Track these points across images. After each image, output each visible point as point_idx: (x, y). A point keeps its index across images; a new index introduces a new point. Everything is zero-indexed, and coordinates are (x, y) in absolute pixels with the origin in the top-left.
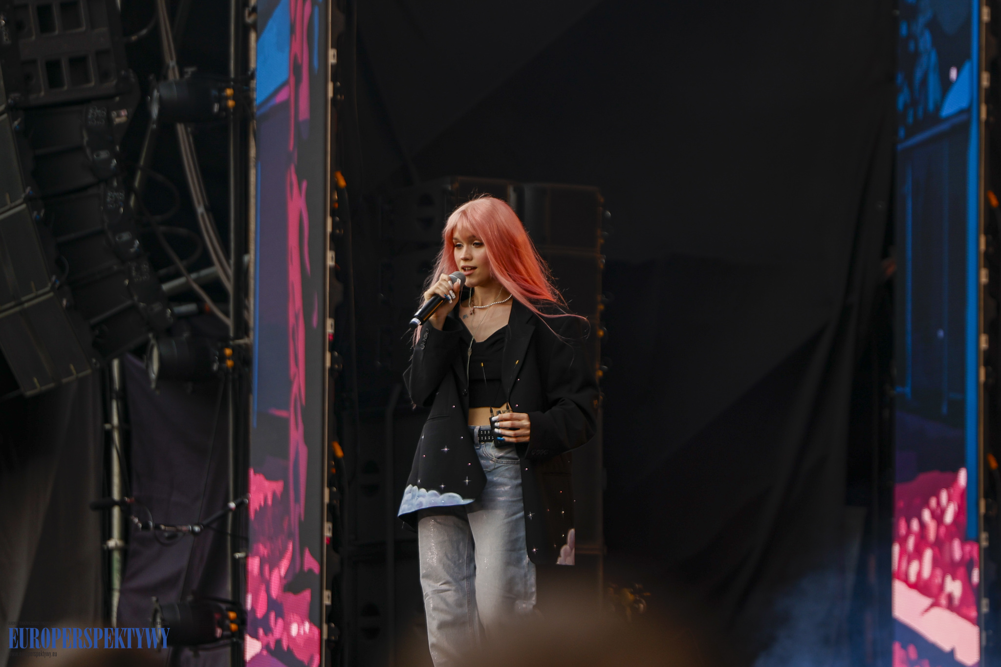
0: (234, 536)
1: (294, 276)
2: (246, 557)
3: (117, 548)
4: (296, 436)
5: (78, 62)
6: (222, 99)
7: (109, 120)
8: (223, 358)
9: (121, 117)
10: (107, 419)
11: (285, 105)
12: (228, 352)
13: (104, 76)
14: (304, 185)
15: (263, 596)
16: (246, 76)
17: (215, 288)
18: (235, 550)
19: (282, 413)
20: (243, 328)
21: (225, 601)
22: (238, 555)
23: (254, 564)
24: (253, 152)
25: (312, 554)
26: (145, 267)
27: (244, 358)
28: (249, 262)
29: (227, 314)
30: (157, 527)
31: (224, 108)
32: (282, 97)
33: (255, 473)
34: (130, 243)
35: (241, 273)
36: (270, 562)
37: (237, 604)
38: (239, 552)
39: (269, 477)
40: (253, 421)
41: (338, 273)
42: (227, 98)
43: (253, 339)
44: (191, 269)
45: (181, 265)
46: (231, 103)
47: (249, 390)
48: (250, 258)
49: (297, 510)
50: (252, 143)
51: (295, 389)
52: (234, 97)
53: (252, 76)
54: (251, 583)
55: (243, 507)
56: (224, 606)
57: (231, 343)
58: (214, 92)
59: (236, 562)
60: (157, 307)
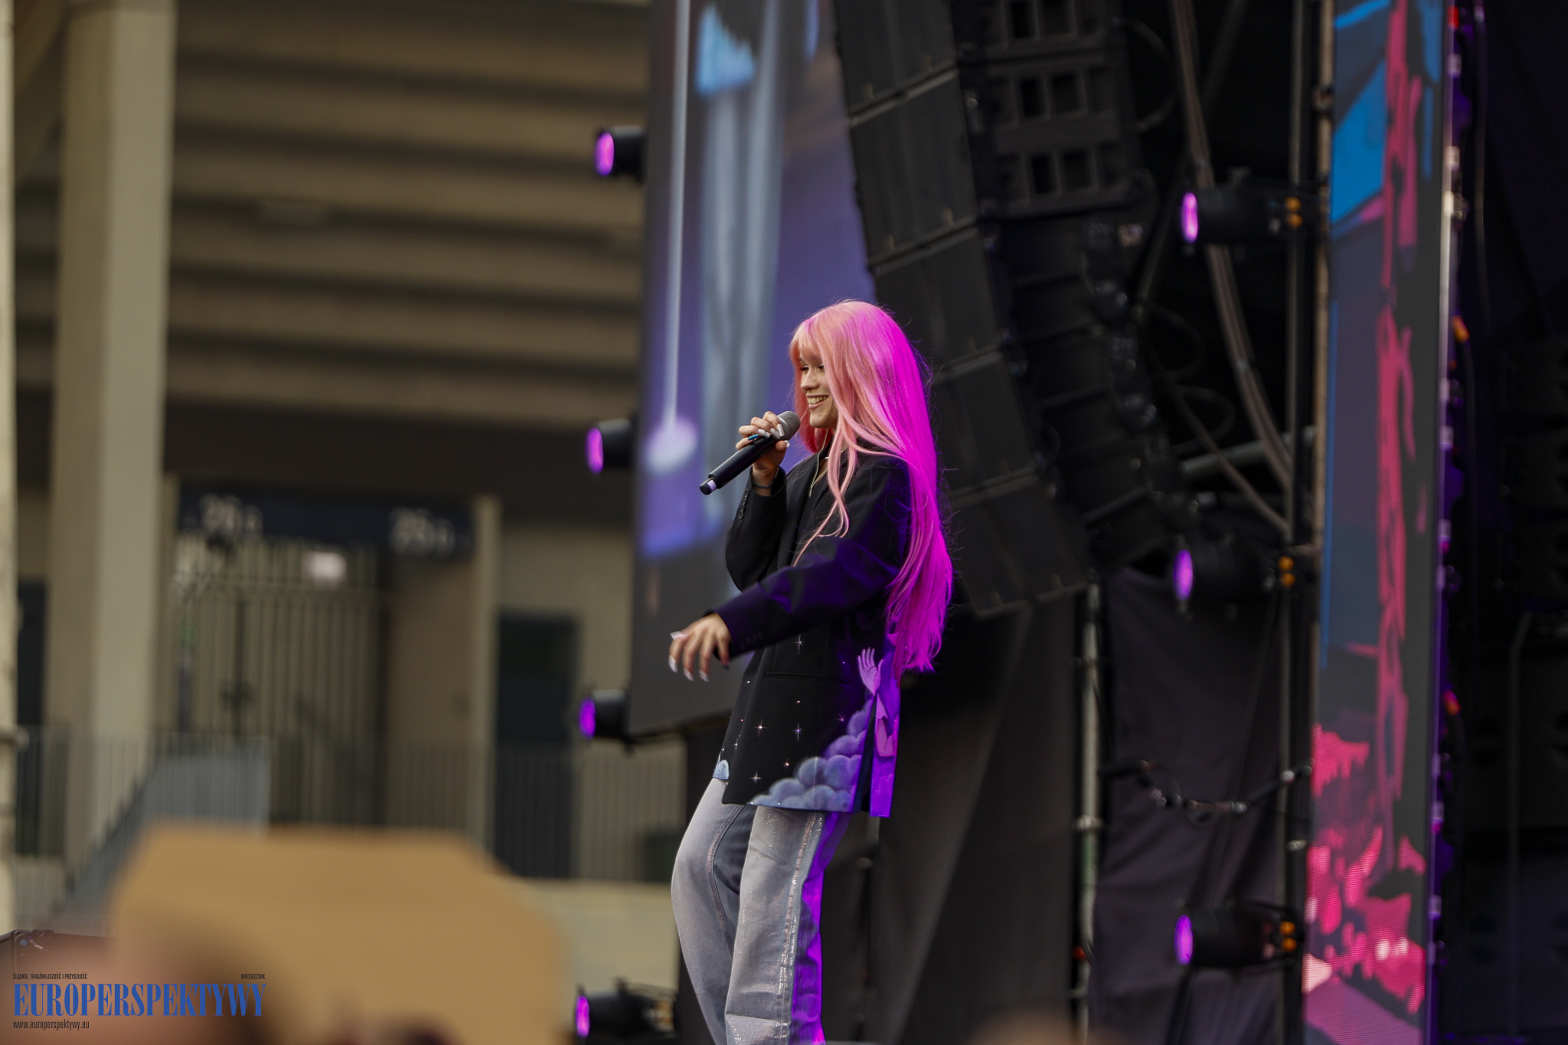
0: (1290, 819)
1: (1389, 459)
2: (1307, 849)
3: (1092, 830)
4: (1389, 682)
5: (1075, 159)
6: (1282, 214)
7: (1115, 239)
8: (1278, 573)
9: (1131, 235)
10: (1079, 648)
11: (1376, 225)
12: (1286, 563)
13: (1109, 178)
14: (1407, 335)
15: (1333, 902)
16: (1314, 183)
17: (1260, 474)
18: (1290, 837)
19: (1367, 650)
20: (1304, 532)
21: (1273, 907)
22: (1297, 845)
23: (1320, 859)
24: (1323, 288)
25: (1413, 844)
26: (1163, 443)
27: (1307, 573)
28: (1314, 439)
29: (1280, 511)
30: (1186, 804)
31: (1285, 226)
32: (1373, 211)
33: (1324, 730)
34: (1141, 411)
35: (1304, 455)
36: (1347, 855)
37: (1293, 912)
38: (1296, 839)
39: (1347, 737)
40: (1319, 659)
41: (1455, 458)
42: (1291, 212)
43: (1321, 545)
44: (1225, 444)
45: (1207, 439)
46: (1295, 220)
47: (1313, 616)
48: (1319, 432)
49: (1390, 785)
50: (1323, 274)
51: (1388, 617)
52: (1300, 212)
53: (1325, 182)
54: (1315, 884)
55: (1303, 778)
56: (1277, 916)
57: (1291, 550)
58: (1273, 204)
59: (1290, 856)
60: (1178, 499)
